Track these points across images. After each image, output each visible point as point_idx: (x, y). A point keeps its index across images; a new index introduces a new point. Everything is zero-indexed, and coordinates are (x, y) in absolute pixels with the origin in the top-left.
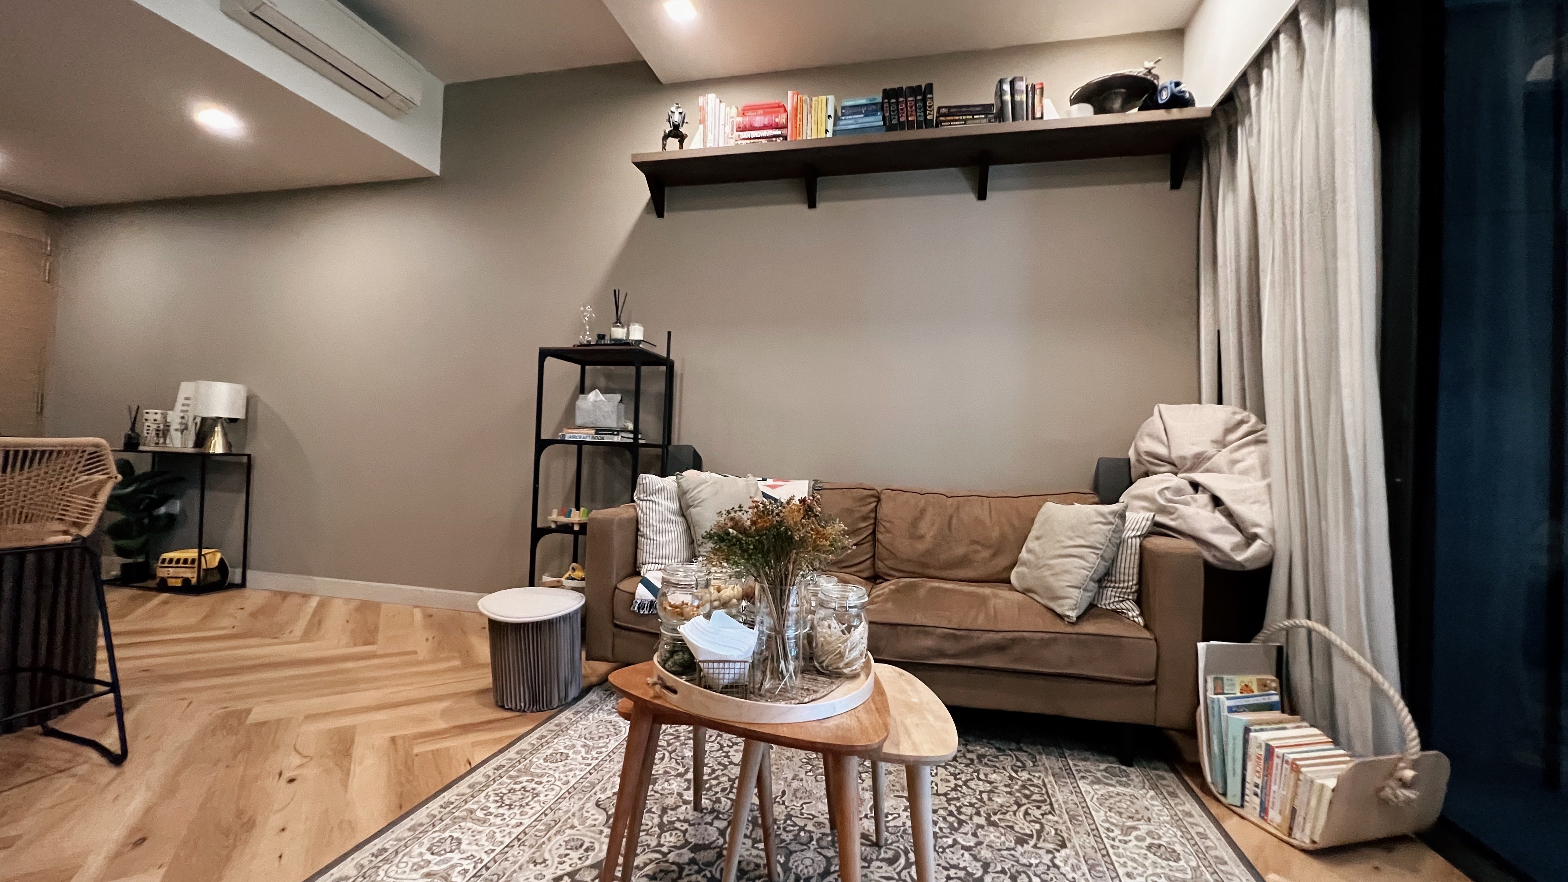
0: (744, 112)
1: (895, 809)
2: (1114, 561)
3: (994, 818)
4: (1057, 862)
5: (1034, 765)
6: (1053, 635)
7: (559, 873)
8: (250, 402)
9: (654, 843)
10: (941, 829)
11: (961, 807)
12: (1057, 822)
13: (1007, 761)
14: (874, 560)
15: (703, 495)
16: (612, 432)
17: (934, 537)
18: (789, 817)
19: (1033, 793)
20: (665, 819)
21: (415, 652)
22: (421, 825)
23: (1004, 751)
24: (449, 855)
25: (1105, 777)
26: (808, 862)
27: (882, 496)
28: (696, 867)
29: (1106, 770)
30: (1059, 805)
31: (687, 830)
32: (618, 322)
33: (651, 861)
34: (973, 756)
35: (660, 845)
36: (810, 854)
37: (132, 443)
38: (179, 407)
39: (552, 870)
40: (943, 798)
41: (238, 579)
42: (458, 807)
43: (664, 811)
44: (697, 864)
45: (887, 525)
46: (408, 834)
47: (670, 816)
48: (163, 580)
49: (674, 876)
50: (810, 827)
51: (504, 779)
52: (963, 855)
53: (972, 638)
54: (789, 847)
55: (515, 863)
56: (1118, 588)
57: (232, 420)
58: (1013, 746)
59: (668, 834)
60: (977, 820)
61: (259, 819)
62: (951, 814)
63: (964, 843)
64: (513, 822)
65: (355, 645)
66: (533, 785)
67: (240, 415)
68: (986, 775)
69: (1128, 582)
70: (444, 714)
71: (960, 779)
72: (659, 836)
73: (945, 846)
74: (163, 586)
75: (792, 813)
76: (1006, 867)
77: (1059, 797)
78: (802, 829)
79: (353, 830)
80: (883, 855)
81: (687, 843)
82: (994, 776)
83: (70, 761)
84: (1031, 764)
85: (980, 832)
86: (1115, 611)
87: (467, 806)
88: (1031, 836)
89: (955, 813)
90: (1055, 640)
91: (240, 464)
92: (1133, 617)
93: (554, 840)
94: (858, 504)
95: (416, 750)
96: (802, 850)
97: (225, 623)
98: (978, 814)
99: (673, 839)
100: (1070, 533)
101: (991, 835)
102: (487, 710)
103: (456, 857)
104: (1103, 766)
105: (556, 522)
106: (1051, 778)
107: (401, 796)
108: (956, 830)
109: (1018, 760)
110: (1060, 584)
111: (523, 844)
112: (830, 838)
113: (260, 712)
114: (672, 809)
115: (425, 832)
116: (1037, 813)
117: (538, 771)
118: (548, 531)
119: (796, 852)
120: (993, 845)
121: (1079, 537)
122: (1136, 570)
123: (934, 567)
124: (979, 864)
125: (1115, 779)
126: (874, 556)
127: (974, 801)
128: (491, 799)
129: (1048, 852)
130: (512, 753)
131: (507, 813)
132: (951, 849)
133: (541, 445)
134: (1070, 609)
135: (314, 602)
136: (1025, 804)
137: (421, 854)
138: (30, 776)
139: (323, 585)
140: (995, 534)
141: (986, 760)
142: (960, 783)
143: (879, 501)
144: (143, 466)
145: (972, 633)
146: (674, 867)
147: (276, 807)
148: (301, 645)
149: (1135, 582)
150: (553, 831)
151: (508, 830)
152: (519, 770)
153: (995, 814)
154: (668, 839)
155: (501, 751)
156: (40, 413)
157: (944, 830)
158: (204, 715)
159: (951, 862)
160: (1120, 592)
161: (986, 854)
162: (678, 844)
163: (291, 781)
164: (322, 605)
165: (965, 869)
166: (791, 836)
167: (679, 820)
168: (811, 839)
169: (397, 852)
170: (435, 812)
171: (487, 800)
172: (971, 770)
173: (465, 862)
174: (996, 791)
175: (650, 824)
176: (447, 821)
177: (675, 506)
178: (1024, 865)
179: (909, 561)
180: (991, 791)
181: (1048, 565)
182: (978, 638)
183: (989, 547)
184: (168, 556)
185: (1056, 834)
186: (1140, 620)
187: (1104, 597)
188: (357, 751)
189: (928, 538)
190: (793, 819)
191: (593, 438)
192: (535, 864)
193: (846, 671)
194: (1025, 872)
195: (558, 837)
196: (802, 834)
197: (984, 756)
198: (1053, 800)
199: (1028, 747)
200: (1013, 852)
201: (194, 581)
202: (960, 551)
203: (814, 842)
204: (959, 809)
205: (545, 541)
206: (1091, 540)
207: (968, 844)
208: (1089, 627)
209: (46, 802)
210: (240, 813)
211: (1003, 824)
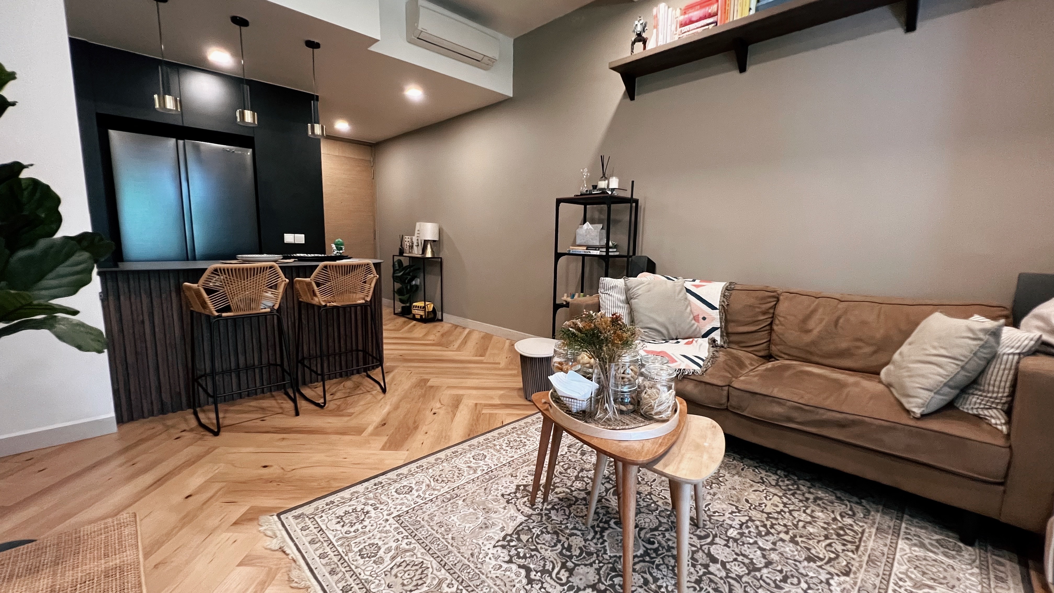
0: (685, 12)
1: (723, 510)
2: (983, 372)
3: (799, 539)
4: (831, 582)
5: (864, 517)
6: (893, 424)
7: (520, 483)
8: (440, 232)
9: (569, 484)
10: (750, 532)
11: (775, 524)
12: (853, 559)
13: (839, 508)
14: (769, 344)
15: (640, 292)
16: (595, 248)
17: (819, 332)
18: (650, 494)
19: (846, 534)
20: (580, 475)
21: (499, 363)
22: (474, 445)
23: (843, 500)
24: (480, 461)
25: (931, 545)
26: (648, 520)
27: (781, 298)
28: (585, 502)
29: (937, 541)
30: (866, 550)
31: (589, 483)
32: (604, 177)
33: (564, 492)
34: (811, 497)
35: (572, 486)
36: (651, 517)
37: (401, 252)
38: (416, 235)
39: (518, 481)
40: (766, 515)
41: (440, 318)
42: (490, 442)
43: (582, 470)
44: (586, 501)
45: (782, 319)
46: (468, 448)
47: (584, 474)
48: (414, 315)
49: (572, 502)
50: (660, 503)
51: (514, 434)
52: (755, 552)
53: (817, 413)
54: (641, 509)
55: (504, 473)
56: (986, 397)
57: (434, 241)
58: (855, 499)
59: (578, 482)
60: (782, 535)
61: (420, 427)
62: (765, 526)
63: (762, 546)
64: (510, 455)
65: (476, 356)
66: (526, 440)
67: (436, 238)
68: (813, 511)
69: (998, 392)
70: (501, 397)
71: (788, 508)
72: (573, 482)
73: (746, 542)
74: (414, 318)
75: (653, 492)
76: (785, 570)
77: (871, 544)
78: (654, 502)
79: (449, 440)
80: (698, 533)
81: (586, 489)
82: (820, 514)
83: (372, 388)
84: (862, 515)
85: (780, 543)
86: (978, 416)
87: (494, 442)
88: (822, 560)
89: (768, 526)
90: (894, 429)
91: (437, 262)
92: (996, 424)
93: (524, 468)
94: (759, 302)
95: (484, 411)
96: (648, 514)
97: (432, 338)
98: (787, 533)
99: (580, 485)
100: (936, 344)
101: (789, 549)
102: (519, 399)
103: (482, 463)
104: (937, 537)
105: (566, 301)
106: (874, 530)
107: (471, 431)
108: (761, 536)
109: (851, 509)
110: (912, 384)
111: (510, 466)
112: (669, 513)
113: (433, 381)
114: (586, 471)
115: (474, 449)
116: (839, 548)
117: (530, 434)
118: (561, 306)
119: (643, 513)
120: (784, 554)
121: (942, 347)
122: (1008, 384)
123: (818, 355)
124: (764, 561)
125: (942, 549)
126: (770, 341)
127: (790, 524)
128: (505, 442)
129: (829, 573)
130: (522, 423)
131: (509, 450)
132: (749, 546)
133: (558, 256)
134: (916, 407)
135: (467, 331)
136: (833, 539)
137: (469, 458)
138: (361, 392)
139: (471, 324)
140: (879, 335)
141: (820, 502)
142: (786, 510)
143: (778, 300)
144: (406, 263)
145: (818, 410)
146: (574, 499)
147: (426, 423)
148: (456, 353)
149: (1006, 394)
150: (525, 464)
151: (507, 458)
152: (522, 432)
153: (801, 537)
154: (577, 484)
155: (518, 421)
156: (375, 239)
157: (752, 534)
158: (414, 380)
159: (743, 552)
160: (987, 401)
161: (774, 556)
162: (581, 488)
163: (434, 414)
164: (469, 333)
165: (752, 559)
166: (645, 504)
167: (587, 477)
168: (657, 509)
169: (461, 454)
170: (481, 441)
171: (503, 442)
172: (801, 504)
173: (484, 466)
174: (814, 524)
175: (572, 474)
176: (484, 447)
177: (623, 297)
178: (802, 574)
179: (796, 348)
180: (810, 523)
181: (909, 368)
182: (823, 414)
183: (872, 345)
184: (414, 304)
185: (847, 566)
186: (1004, 429)
187: (968, 402)
188: (461, 407)
189: (815, 332)
190: (652, 496)
191: (585, 252)
192: (512, 476)
193: (655, 417)
194: (797, 577)
195: (527, 468)
196: (653, 505)
197: (821, 499)
198: (863, 544)
199: (869, 504)
200: (797, 563)
201: (424, 317)
202: (844, 345)
203: (657, 512)
204: (772, 526)
205: (560, 311)
206: (956, 352)
207: (764, 547)
208: (935, 425)
209: (362, 403)
210: (415, 422)
211: (802, 545)
